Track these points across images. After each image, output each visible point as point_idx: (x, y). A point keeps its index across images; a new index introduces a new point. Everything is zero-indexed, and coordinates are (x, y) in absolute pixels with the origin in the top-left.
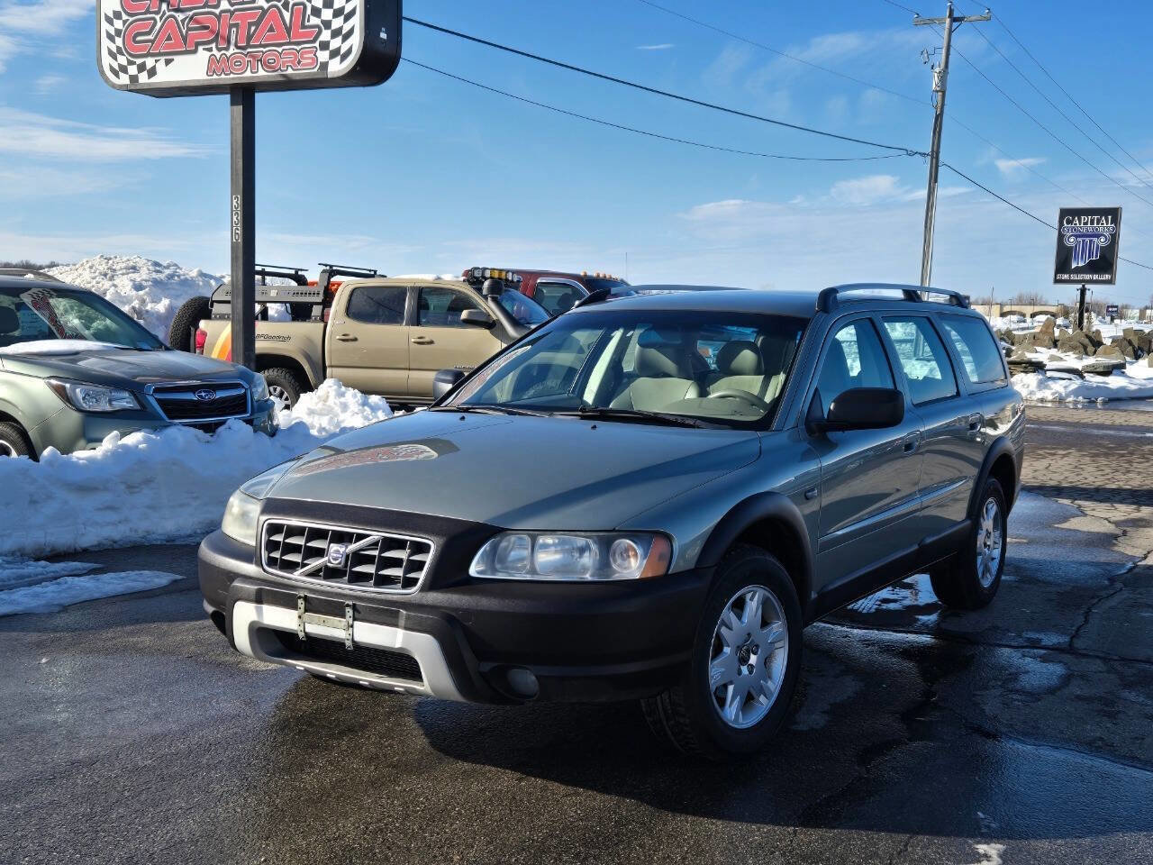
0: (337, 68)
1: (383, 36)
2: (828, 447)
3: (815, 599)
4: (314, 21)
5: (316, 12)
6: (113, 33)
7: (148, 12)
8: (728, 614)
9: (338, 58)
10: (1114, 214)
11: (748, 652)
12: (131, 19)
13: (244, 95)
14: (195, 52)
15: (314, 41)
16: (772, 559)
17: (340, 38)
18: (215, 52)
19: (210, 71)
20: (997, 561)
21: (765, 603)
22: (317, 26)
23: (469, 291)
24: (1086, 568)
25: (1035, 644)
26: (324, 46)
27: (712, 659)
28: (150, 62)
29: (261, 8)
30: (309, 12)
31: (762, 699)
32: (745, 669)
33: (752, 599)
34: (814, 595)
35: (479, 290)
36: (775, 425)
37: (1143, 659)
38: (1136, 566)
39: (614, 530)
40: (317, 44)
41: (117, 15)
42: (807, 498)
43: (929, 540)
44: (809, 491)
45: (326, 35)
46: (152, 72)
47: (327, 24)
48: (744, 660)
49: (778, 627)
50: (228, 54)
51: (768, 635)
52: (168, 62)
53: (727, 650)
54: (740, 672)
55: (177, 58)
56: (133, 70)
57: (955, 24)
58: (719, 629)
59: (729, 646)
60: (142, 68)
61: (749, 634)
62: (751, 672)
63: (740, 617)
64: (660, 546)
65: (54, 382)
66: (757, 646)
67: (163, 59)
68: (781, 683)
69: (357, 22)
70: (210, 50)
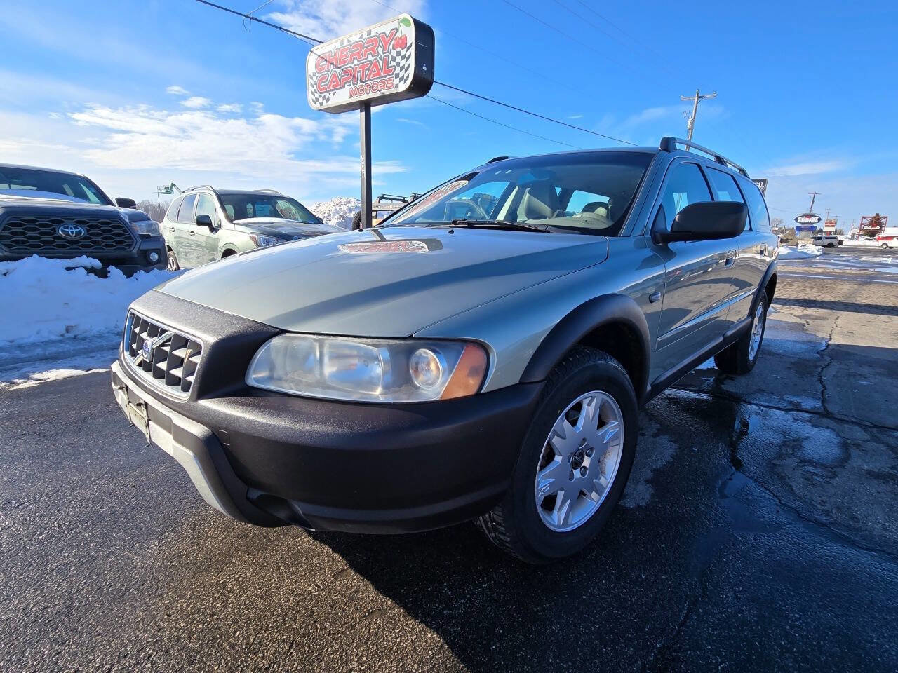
0: (403, 87)
1: (424, 68)
2: (669, 255)
3: (650, 391)
4: (393, 63)
5: (394, 59)
6: (313, 83)
7: (326, 71)
8: (562, 423)
9: (403, 81)
10: (764, 182)
11: (582, 456)
12: (319, 75)
13: (366, 106)
14: (344, 87)
15: (392, 74)
16: (613, 363)
17: (404, 71)
18: (352, 86)
19: (351, 96)
20: (758, 343)
21: (603, 408)
22: (394, 66)
23: (472, 204)
24: (798, 346)
25: (796, 407)
26: (397, 76)
27: (541, 470)
28: (327, 95)
29: (370, 61)
30: (390, 60)
31: (594, 495)
32: (577, 473)
33: (589, 404)
34: (649, 388)
35: (477, 204)
36: (623, 231)
37: (893, 427)
38: (828, 345)
39: (410, 337)
40: (394, 76)
41: (314, 75)
42: (651, 302)
43: (729, 333)
44: (653, 295)
45: (398, 70)
46: (328, 100)
47: (398, 64)
48: (576, 464)
49: (615, 427)
50: (357, 86)
51: (603, 436)
52: (334, 94)
53: (558, 459)
54: (571, 476)
55: (337, 91)
56: (321, 100)
57: (700, 99)
58: (550, 439)
59: (561, 455)
60: (324, 98)
61: (584, 440)
62: (583, 474)
63: (574, 423)
64: (473, 357)
65: (251, 235)
66: (592, 449)
67: (332, 92)
68: (613, 479)
69: (412, 61)
70: (350, 85)
